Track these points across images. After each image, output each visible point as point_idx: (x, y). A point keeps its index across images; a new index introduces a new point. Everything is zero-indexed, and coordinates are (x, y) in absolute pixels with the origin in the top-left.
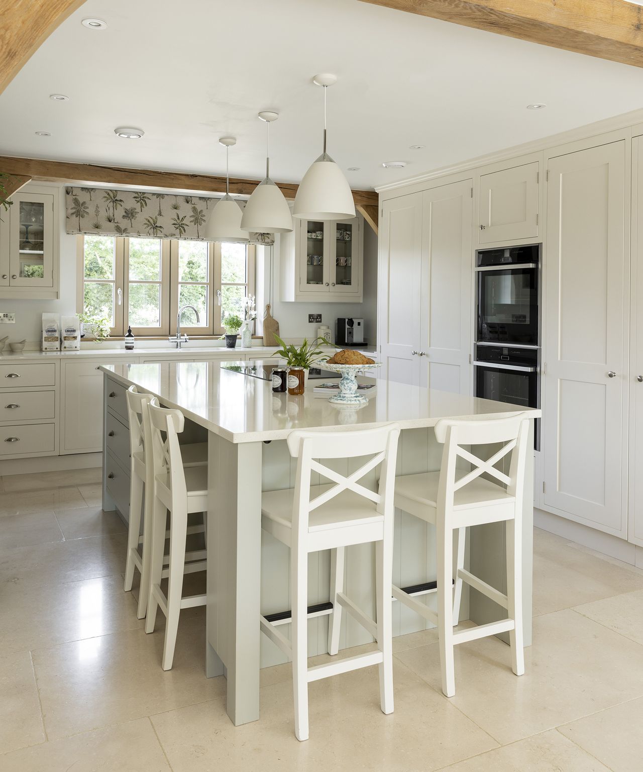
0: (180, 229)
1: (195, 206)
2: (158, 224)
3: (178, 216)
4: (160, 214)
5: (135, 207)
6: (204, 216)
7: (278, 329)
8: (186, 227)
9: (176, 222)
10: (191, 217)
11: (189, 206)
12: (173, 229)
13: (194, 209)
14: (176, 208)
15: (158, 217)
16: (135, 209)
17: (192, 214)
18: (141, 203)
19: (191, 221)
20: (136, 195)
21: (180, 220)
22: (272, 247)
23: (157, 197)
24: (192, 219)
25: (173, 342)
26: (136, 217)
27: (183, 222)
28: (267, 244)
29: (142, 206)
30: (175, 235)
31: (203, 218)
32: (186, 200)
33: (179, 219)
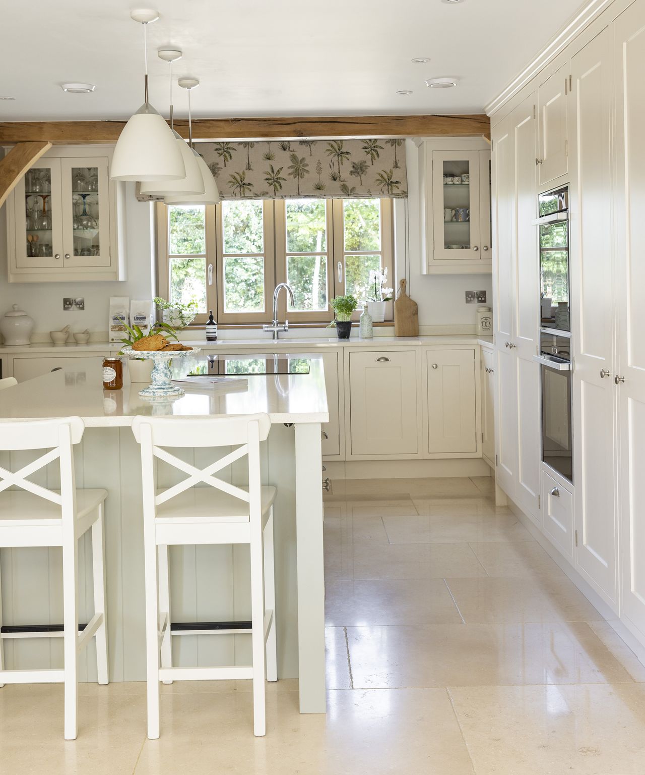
0: (275, 185)
1: (294, 153)
2: (246, 181)
3: (272, 169)
4: (249, 168)
5: (216, 162)
6: (307, 165)
7: (416, 313)
8: (282, 182)
9: (269, 177)
10: (289, 168)
11: (287, 154)
12: (265, 186)
13: (294, 158)
14: (269, 159)
15: (246, 172)
16: (217, 164)
17: (291, 164)
18: (225, 156)
19: (289, 174)
20: (219, 147)
21: (275, 173)
22: (406, 199)
23: (245, 147)
24: (291, 170)
25: (267, 331)
26: (219, 174)
27: (279, 176)
28: (398, 196)
29: (226, 159)
30: (267, 193)
31: (306, 168)
32: (283, 147)
33: (273, 171)
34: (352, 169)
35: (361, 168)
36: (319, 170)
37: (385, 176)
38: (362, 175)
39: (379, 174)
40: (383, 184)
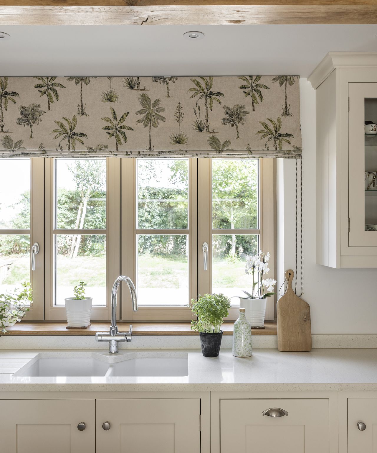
0: (117, 137)
1: (145, 92)
2: (77, 130)
3: (114, 114)
4: (82, 112)
5: (37, 103)
6: (163, 110)
7: (307, 318)
8: (127, 132)
9: (109, 125)
10: (138, 113)
11: (135, 94)
12: (104, 138)
13: (144, 99)
14: (110, 100)
15: (78, 117)
16: (38, 106)
17: (140, 107)
18: (49, 95)
19: (138, 122)
20: (41, 82)
21: (118, 119)
22: (299, 160)
23: (77, 83)
24: (140, 117)
25: (102, 341)
26: (40, 121)
27: (124, 124)
28: (288, 155)
29: (50, 100)
30: (106, 147)
31: (161, 114)
32: (129, 84)
33: (115, 118)
34: (225, 116)
35: (238, 115)
36: (179, 116)
37: (271, 127)
38: (240, 125)
39: (262, 124)
40: (268, 137)
